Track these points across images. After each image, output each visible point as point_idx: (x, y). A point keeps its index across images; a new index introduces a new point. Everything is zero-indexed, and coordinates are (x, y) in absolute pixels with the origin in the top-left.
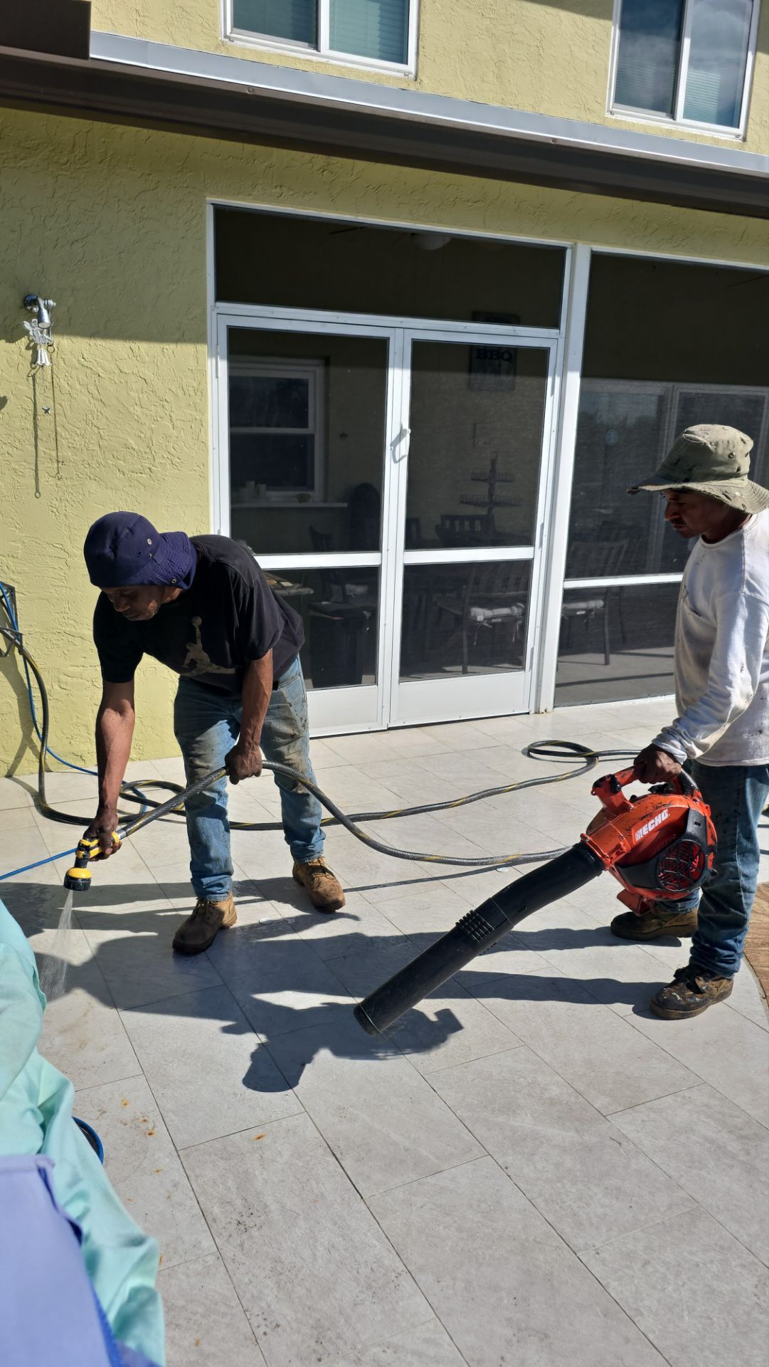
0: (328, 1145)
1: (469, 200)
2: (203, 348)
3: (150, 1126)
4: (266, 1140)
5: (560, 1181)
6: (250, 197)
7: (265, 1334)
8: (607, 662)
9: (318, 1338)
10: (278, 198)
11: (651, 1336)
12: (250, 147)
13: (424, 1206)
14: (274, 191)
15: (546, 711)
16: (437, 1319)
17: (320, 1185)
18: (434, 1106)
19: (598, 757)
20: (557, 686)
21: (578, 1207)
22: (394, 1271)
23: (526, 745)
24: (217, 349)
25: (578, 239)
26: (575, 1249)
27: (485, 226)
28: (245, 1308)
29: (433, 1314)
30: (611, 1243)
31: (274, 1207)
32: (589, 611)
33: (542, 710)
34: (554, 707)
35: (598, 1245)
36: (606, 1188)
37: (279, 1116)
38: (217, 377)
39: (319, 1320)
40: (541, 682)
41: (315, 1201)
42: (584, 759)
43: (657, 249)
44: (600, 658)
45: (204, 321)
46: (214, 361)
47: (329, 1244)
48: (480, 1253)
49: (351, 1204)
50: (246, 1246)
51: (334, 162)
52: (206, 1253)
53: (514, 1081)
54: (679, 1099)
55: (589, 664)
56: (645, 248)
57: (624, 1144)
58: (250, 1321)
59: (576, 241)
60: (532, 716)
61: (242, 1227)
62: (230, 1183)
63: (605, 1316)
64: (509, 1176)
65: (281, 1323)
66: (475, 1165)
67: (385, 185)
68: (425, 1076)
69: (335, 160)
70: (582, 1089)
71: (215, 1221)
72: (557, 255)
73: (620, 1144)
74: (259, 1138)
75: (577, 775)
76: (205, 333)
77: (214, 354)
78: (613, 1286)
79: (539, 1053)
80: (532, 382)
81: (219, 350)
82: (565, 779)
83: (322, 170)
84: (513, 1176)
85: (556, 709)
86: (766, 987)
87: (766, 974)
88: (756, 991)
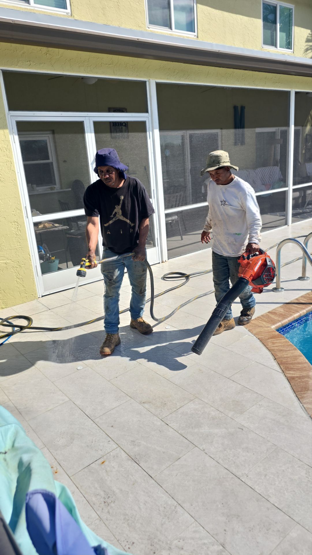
0: (132, 458)
1: (106, 64)
2: (7, 131)
3: (55, 469)
4: (106, 463)
5: (225, 450)
6: (17, 66)
7: (129, 548)
8: (182, 239)
9: (151, 544)
10: (29, 66)
11: (276, 505)
12: (14, 45)
13: (177, 474)
14: (27, 63)
15: (165, 261)
16: (196, 521)
17: (133, 476)
18: (169, 431)
19: (189, 276)
20: (168, 250)
21: (235, 459)
22: (173, 505)
23: (162, 276)
24: (13, 131)
25: (150, 77)
26: (238, 477)
27: (114, 74)
28: (118, 539)
29: (194, 519)
30: (251, 470)
31: (117, 491)
32: (173, 220)
33: (164, 261)
34: (168, 259)
35: (247, 473)
36: (243, 449)
37: (109, 451)
38: (15, 143)
39: (149, 536)
40: (162, 250)
41: (133, 484)
42: (184, 278)
43: (179, 80)
44: (179, 238)
45: (5, 120)
46: (12, 136)
47: (144, 501)
48: (204, 488)
49: (148, 481)
50: (111, 511)
51: (51, 50)
52: (95, 520)
53: (196, 413)
54: (258, 406)
55: (177, 240)
56: (175, 80)
57: (244, 429)
58: (122, 544)
59: (150, 78)
60: (161, 264)
61: (106, 504)
62: (96, 485)
63: (257, 501)
64: (206, 453)
65: (135, 541)
66: (192, 452)
67: (73, 59)
68: (163, 420)
69: (51, 49)
70: (222, 410)
71: (94, 504)
72: (143, 84)
73: (242, 429)
74: (103, 463)
75: (184, 285)
76: (6, 125)
77: (12, 133)
78: (257, 488)
79: (203, 399)
80: (142, 134)
81: (14, 131)
82: (180, 286)
83: (46, 54)
84: (207, 453)
85: (169, 260)
86: (274, 355)
87: (273, 350)
88: (271, 357)
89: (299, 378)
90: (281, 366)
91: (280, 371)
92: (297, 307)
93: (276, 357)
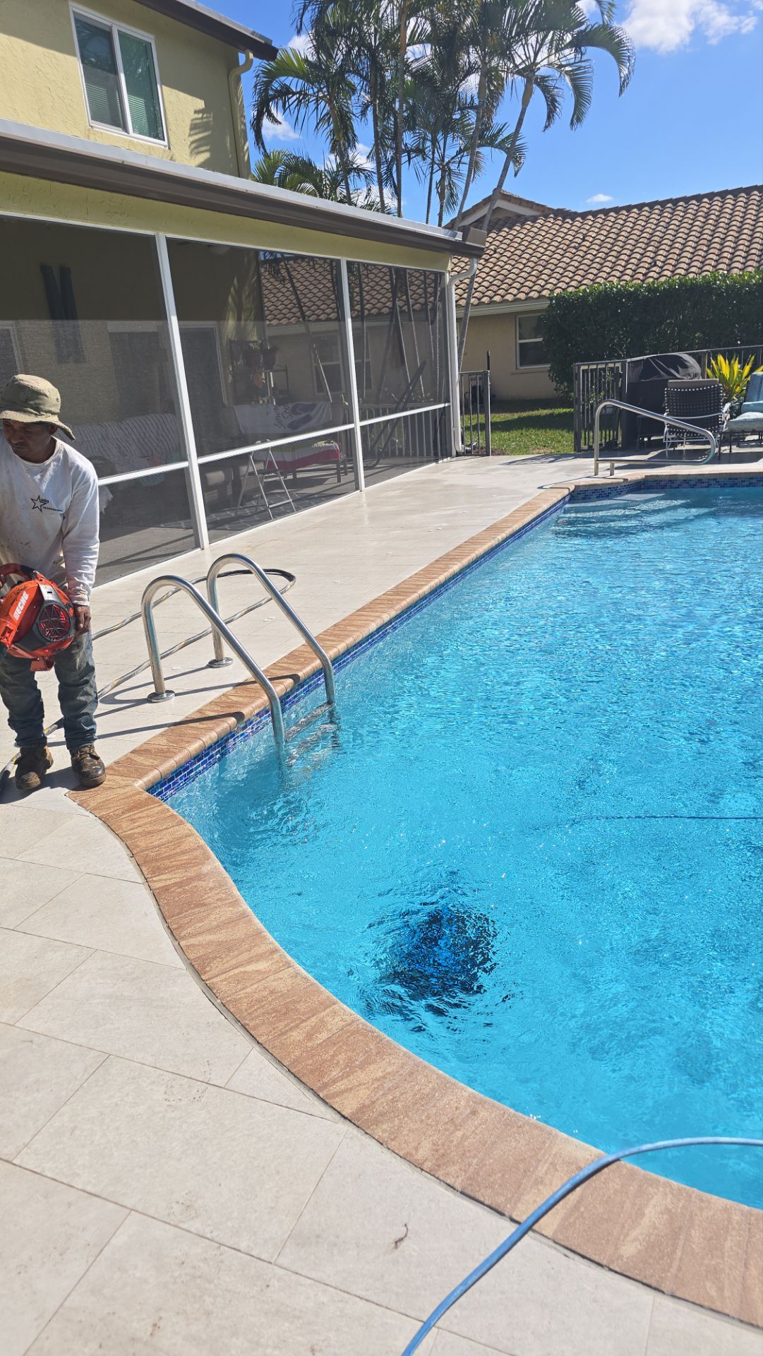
21: (3, 1119)
26: (6, 1158)
36: (26, 1087)
54: (77, 975)
57: (35, 1040)
63: (45, 1198)
78: (48, 1168)
86: (131, 847)
87: (130, 837)
88: (124, 853)
89: (180, 884)
90: (144, 869)
91: (140, 879)
92: (197, 728)
93: (134, 852)
